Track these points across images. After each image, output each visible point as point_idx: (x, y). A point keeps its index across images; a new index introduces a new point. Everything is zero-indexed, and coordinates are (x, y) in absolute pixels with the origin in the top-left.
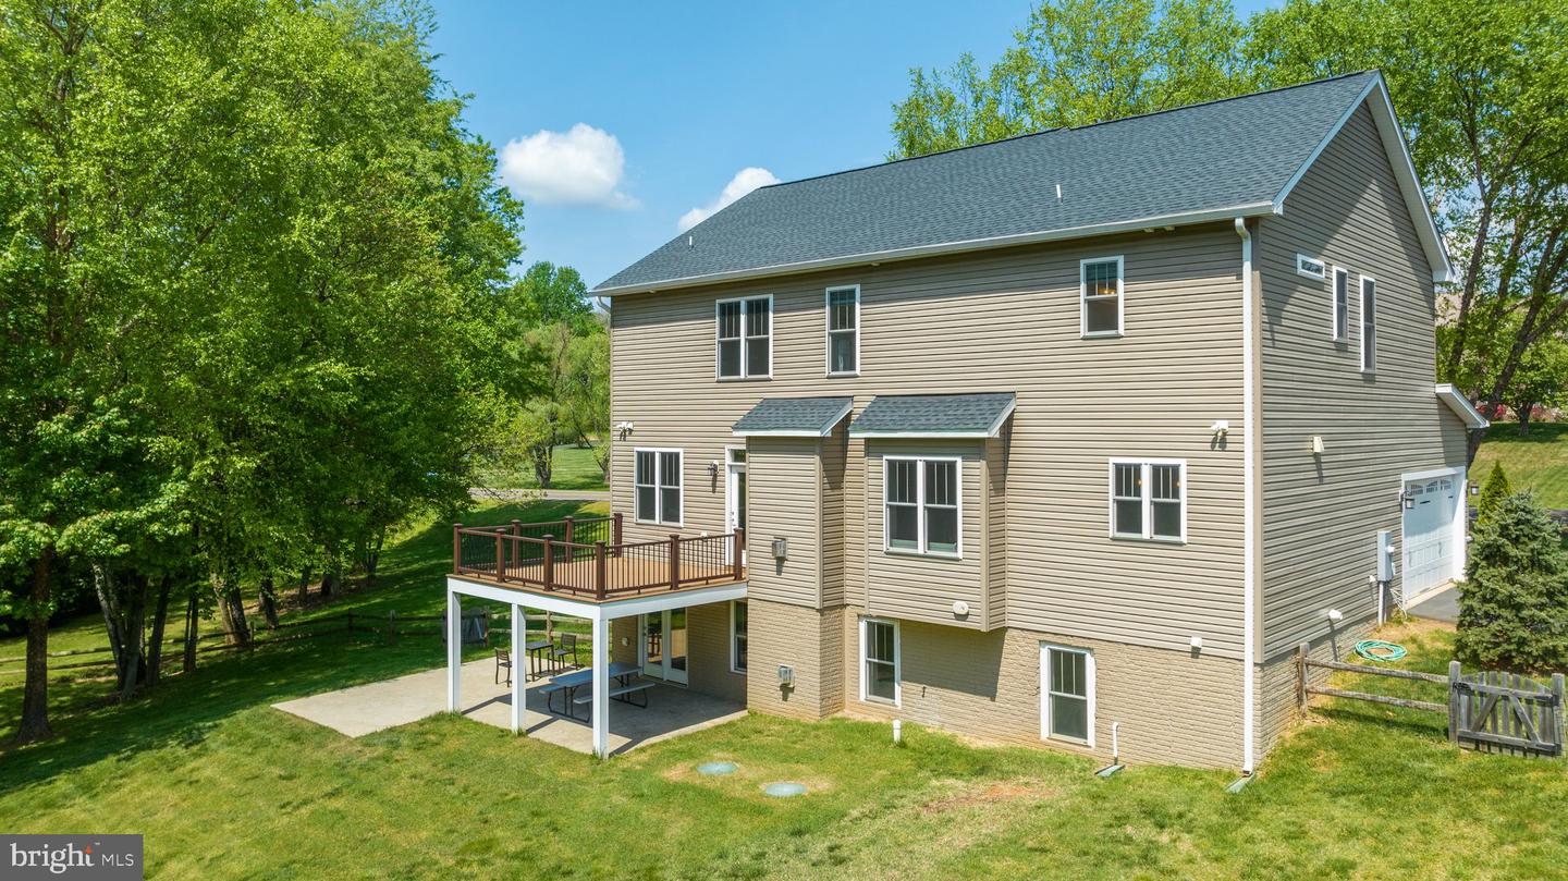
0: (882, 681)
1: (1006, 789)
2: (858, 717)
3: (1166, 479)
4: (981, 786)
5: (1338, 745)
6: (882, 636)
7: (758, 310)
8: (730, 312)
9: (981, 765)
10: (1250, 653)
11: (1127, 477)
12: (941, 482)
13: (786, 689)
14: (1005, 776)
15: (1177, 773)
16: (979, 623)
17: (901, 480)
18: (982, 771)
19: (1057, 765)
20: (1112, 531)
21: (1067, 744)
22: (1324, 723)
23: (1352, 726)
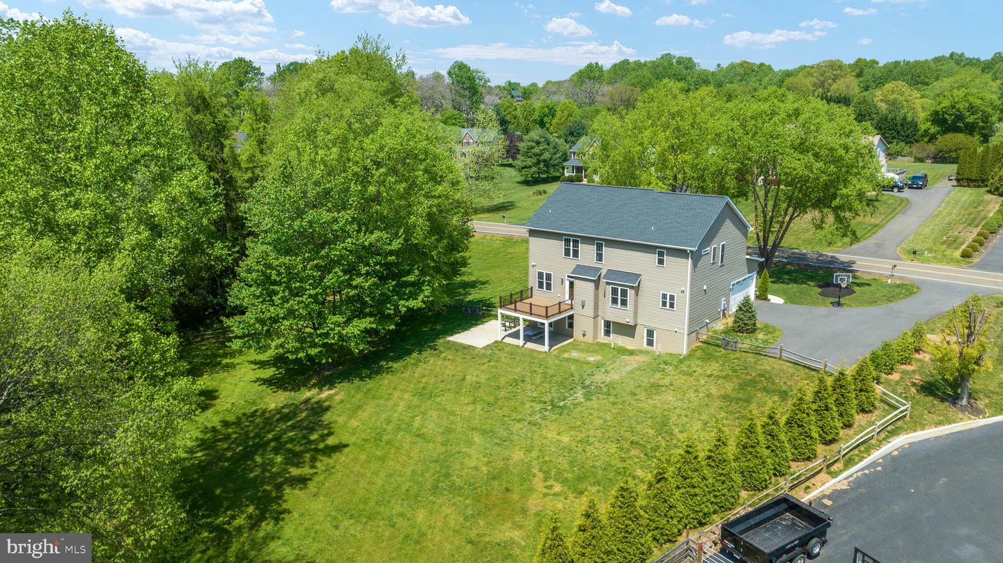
0: (607, 333)
1: (637, 358)
2: (601, 341)
3: (672, 298)
4: (632, 358)
5: (702, 349)
6: (607, 324)
7: (576, 242)
8: (567, 241)
9: (632, 353)
10: (686, 332)
11: (664, 296)
12: (624, 293)
13: (584, 335)
14: (636, 355)
15: (671, 354)
16: (632, 323)
17: (614, 291)
18: (632, 354)
19: (647, 352)
20: (661, 306)
21: (649, 348)
22: (701, 344)
23: (706, 345)
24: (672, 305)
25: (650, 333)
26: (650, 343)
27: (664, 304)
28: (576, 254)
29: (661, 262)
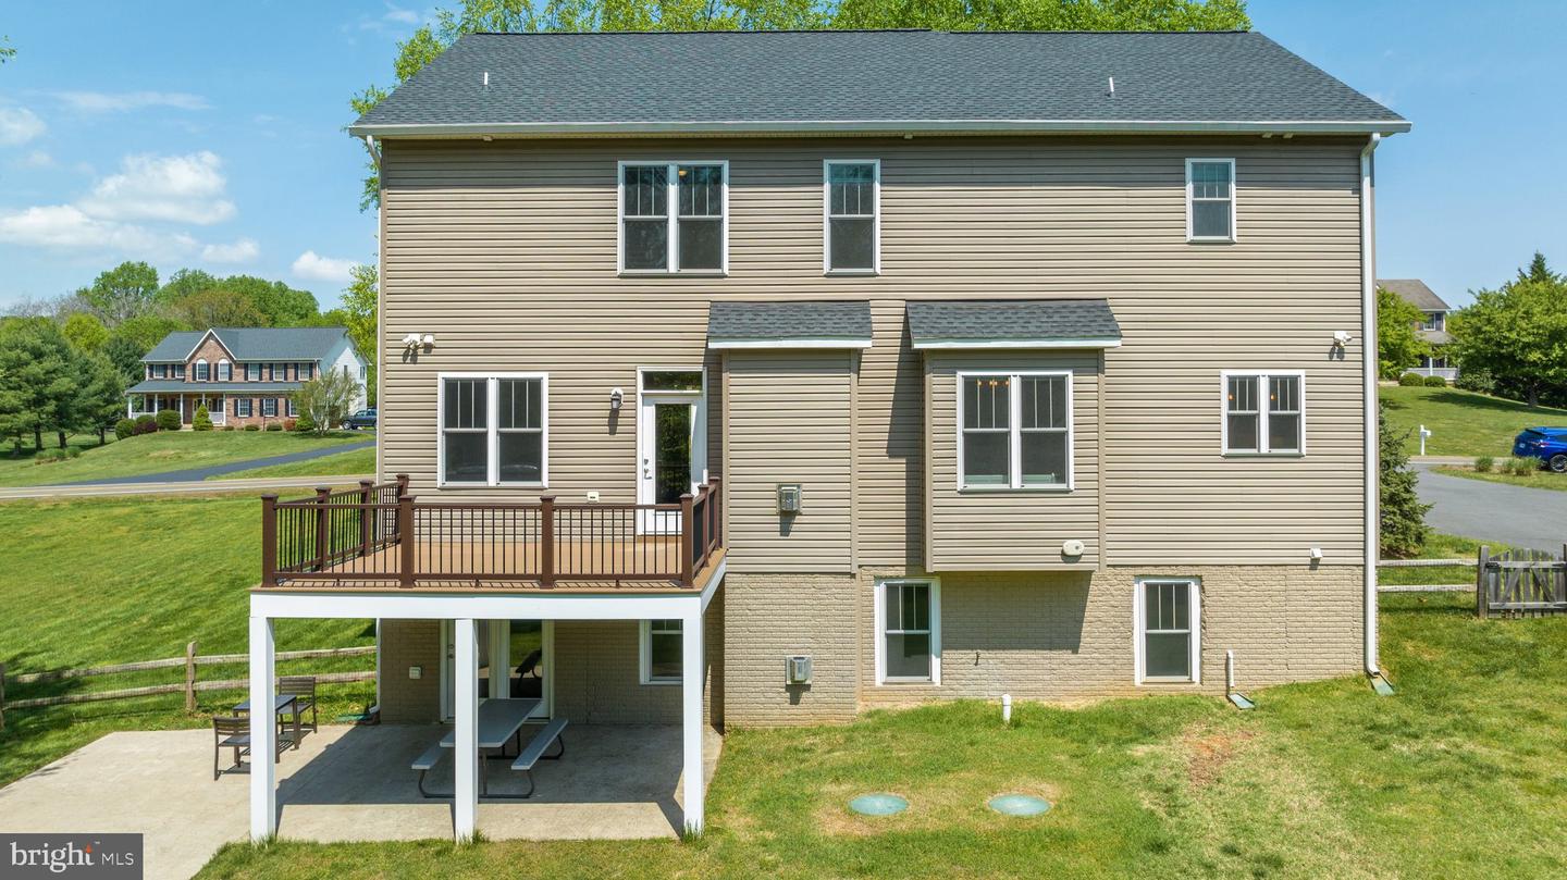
0: (911, 655)
3: (1285, 391)
6: (910, 599)
10: (1371, 557)
12: (1043, 400)
13: (796, 689)
17: (984, 403)
19: (1153, 714)
20: (1224, 449)
21: (1169, 686)
24: (1285, 432)
25: (1168, 602)
26: (1168, 655)
27: (1243, 432)
28: (702, 247)
29: (1212, 219)
